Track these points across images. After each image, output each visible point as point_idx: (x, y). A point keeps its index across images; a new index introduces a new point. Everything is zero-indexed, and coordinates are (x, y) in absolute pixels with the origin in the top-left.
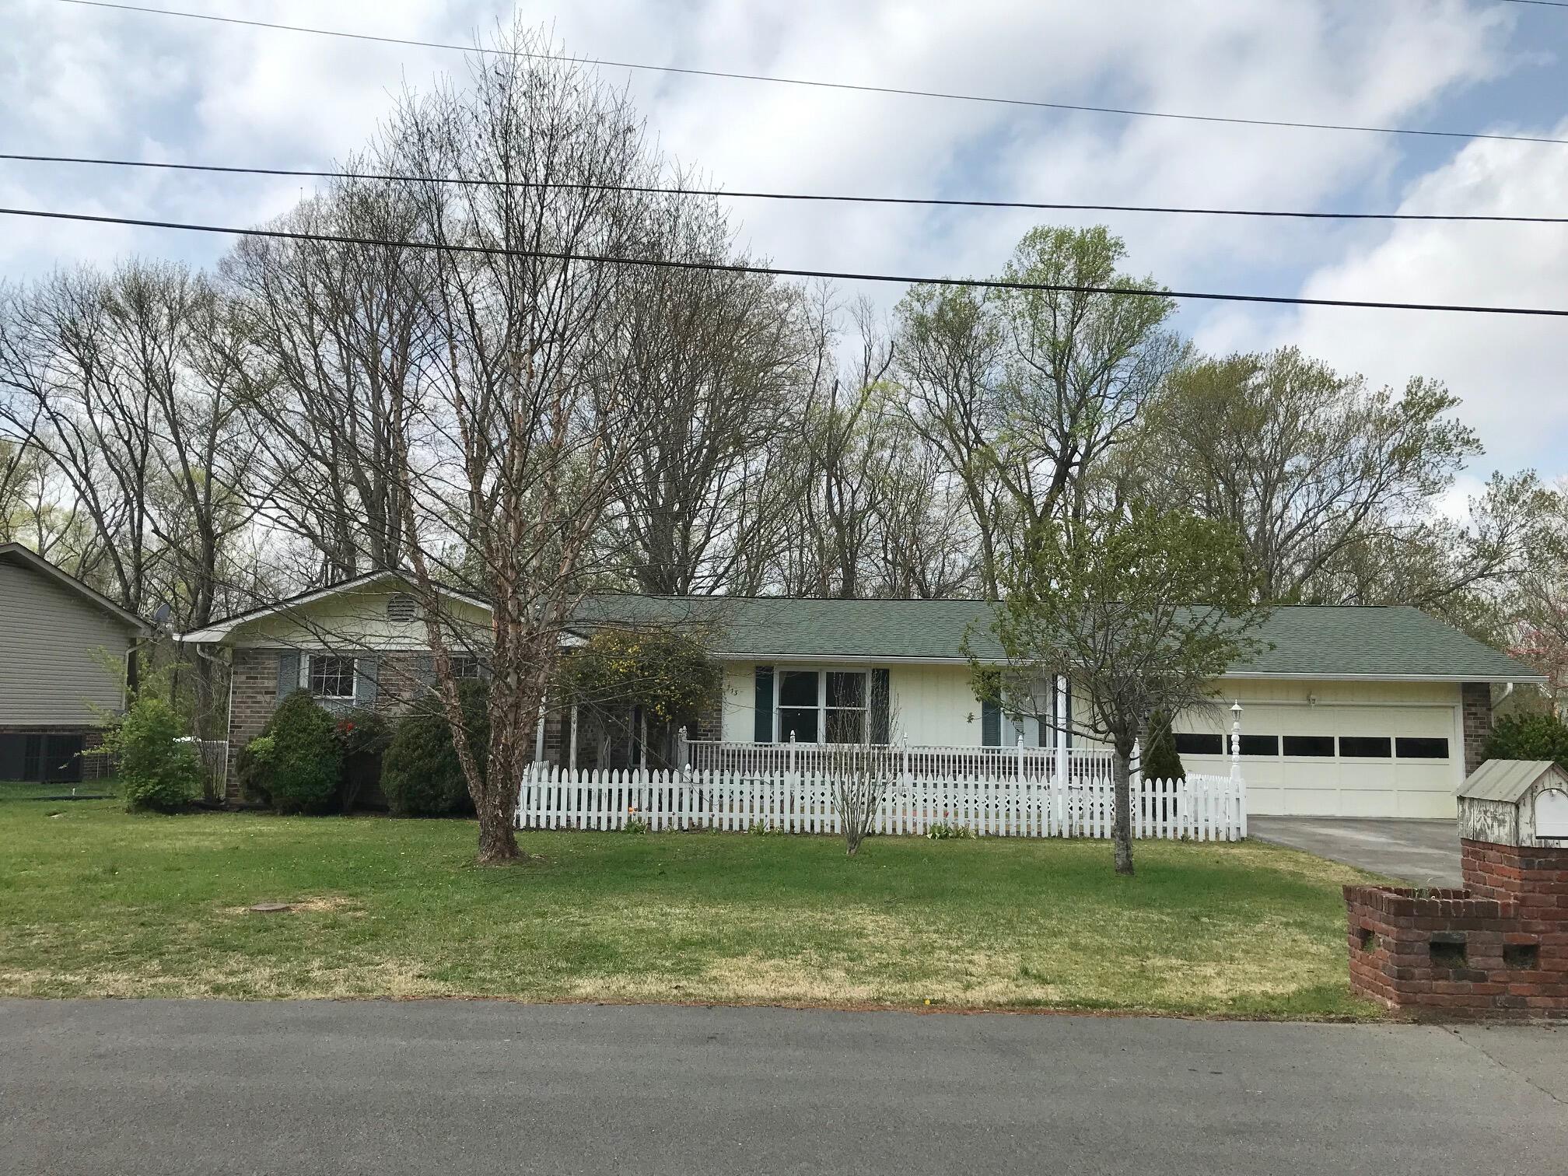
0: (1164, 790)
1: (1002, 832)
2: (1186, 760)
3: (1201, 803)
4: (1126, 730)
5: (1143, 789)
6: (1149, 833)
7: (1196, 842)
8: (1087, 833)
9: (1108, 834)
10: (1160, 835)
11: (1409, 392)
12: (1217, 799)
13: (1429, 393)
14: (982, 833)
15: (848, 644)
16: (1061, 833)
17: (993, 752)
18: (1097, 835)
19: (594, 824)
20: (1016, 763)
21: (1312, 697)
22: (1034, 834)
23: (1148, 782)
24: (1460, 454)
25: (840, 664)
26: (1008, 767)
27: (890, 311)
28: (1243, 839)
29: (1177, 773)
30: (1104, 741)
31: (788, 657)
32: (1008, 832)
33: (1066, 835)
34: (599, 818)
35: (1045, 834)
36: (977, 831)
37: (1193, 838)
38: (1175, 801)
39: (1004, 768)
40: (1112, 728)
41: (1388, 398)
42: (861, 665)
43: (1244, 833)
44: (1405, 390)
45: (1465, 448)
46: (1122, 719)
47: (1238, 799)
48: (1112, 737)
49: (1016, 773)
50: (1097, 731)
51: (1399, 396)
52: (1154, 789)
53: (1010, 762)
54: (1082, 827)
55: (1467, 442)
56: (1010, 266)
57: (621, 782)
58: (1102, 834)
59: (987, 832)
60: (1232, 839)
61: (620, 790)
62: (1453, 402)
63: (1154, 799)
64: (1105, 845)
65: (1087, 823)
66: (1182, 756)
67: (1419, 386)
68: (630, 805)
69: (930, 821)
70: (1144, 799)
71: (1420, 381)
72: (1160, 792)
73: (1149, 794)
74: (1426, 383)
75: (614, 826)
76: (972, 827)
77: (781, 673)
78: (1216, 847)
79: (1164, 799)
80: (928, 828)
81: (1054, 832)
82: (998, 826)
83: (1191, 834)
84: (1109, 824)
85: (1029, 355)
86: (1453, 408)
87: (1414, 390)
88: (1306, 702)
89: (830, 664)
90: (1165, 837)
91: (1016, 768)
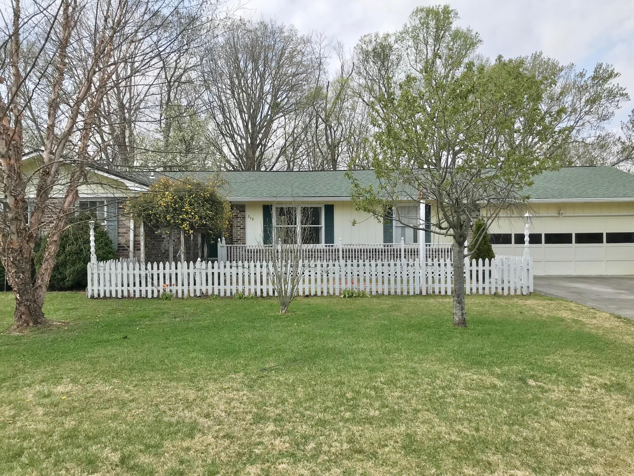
0: (484, 265)
1: (386, 293)
2: (495, 247)
3: (506, 273)
4: (461, 226)
5: (471, 265)
6: (474, 291)
7: (502, 296)
8: (437, 292)
9: (449, 293)
10: (481, 291)
11: (596, 71)
12: (515, 270)
13: (606, 71)
14: (374, 293)
15: (312, 192)
16: (421, 292)
17: (388, 246)
18: (443, 293)
19: (144, 295)
20: (400, 251)
21: (561, 212)
22: (405, 293)
23: (474, 261)
24: (618, 101)
25: (308, 202)
26: (396, 254)
27: (352, 50)
28: (531, 293)
29: (491, 255)
30: (446, 235)
31: (279, 199)
32: (389, 292)
33: (424, 293)
34: (147, 291)
35: (411, 293)
36: (371, 292)
37: (501, 293)
38: (490, 272)
39: (394, 255)
40: (452, 226)
41: (584, 75)
42: (319, 202)
43: (531, 290)
44: (594, 70)
45: (621, 98)
46: (458, 218)
47: (528, 270)
48: (451, 231)
49: (400, 257)
50: (441, 228)
51: (590, 73)
52: (477, 265)
53: (397, 251)
54: (433, 289)
55: (622, 95)
56: (406, 26)
57: (158, 269)
58: (446, 292)
59: (377, 292)
60: (525, 293)
61: (158, 274)
62: (617, 74)
63: (477, 271)
64: (447, 300)
65: (436, 286)
66: (493, 246)
67: (601, 68)
68: (165, 283)
69: (343, 286)
70: (471, 271)
71: (601, 65)
72: (480, 266)
73: (474, 268)
74: (604, 66)
75: (155, 295)
76: (368, 290)
77: (277, 208)
78: (515, 300)
79: (484, 271)
80: (342, 291)
81: (418, 292)
82: (383, 289)
83: (500, 291)
84: (450, 286)
85: (415, 67)
86: (617, 78)
87: (598, 70)
88: (557, 215)
89: (303, 202)
90: (484, 293)
91: (400, 255)
